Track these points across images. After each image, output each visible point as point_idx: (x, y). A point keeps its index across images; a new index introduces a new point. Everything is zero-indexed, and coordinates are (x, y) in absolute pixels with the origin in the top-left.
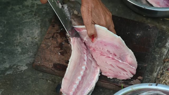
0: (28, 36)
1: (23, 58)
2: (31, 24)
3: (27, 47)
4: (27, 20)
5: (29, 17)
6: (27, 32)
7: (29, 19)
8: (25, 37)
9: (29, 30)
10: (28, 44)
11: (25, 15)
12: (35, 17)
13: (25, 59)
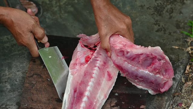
0: (18, 71)
1: (12, 96)
2: (21, 57)
3: (17, 83)
4: (17, 53)
5: (19, 49)
6: (17, 66)
7: (19, 51)
8: (14, 72)
9: (19, 63)
10: (18, 80)
11: (14, 46)
12: (25, 49)
13: (15, 97)
